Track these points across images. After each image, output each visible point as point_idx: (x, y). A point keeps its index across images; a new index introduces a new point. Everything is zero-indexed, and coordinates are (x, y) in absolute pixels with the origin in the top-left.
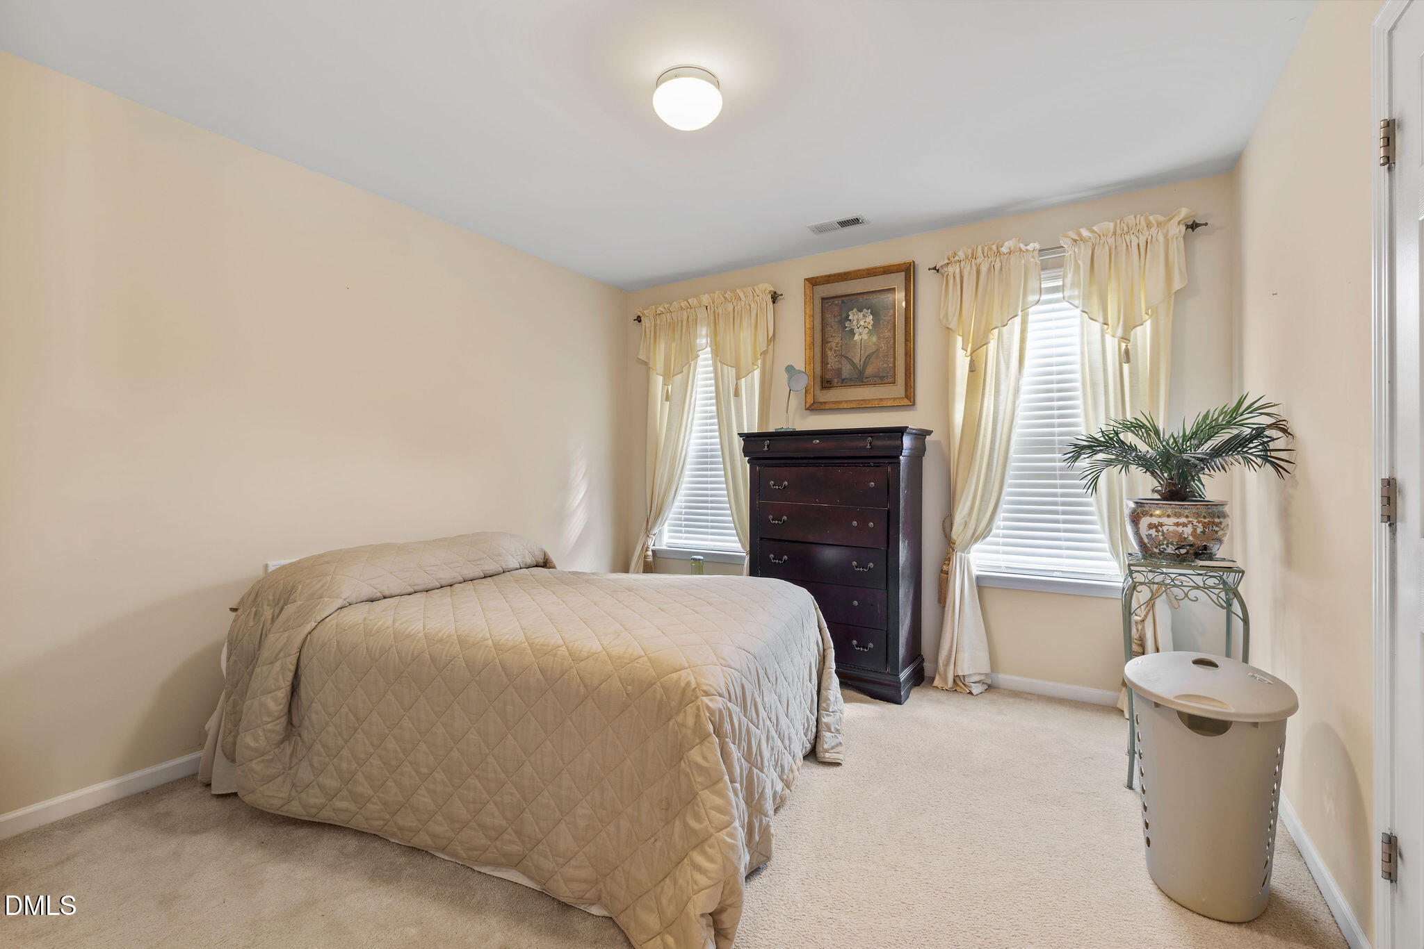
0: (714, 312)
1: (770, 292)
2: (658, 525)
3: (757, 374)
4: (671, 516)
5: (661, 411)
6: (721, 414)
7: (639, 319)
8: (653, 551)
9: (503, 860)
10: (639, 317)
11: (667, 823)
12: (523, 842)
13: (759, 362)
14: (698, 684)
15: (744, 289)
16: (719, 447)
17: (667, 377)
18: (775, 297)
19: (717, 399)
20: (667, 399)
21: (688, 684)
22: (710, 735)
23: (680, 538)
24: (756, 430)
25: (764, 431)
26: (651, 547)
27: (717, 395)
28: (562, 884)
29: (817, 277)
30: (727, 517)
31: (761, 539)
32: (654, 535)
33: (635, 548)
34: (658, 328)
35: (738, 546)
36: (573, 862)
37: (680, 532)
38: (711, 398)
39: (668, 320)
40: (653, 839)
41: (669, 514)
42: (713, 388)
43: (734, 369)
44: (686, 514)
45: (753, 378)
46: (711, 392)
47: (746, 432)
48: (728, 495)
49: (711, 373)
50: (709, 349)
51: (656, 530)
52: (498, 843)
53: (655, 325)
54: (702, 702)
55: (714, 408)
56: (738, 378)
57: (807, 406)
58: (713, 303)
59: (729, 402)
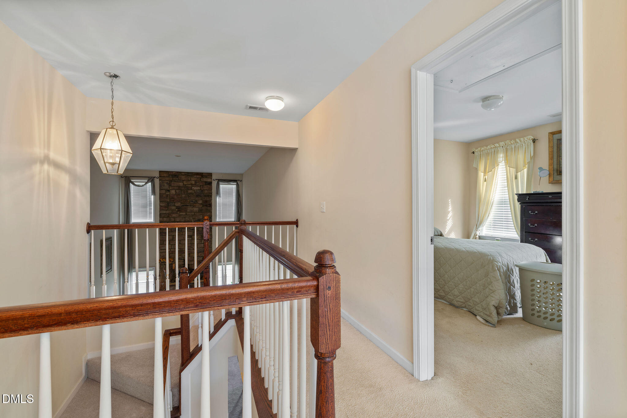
0: (506, 148)
1: (532, 139)
2: (481, 227)
3: (525, 170)
4: (486, 224)
5: (482, 186)
6: (509, 186)
7: (473, 153)
8: (479, 236)
9: (439, 297)
10: (474, 152)
11: (484, 290)
12: (445, 293)
13: (527, 165)
14: (493, 259)
15: (520, 139)
16: (508, 198)
17: (485, 172)
18: (534, 141)
19: (507, 180)
20: (485, 181)
21: (491, 259)
22: (496, 270)
23: (491, 232)
24: (525, 192)
25: (529, 192)
26: (478, 235)
27: (507, 179)
28: (456, 302)
29: (555, 132)
30: (512, 224)
31: (525, 232)
32: (479, 230)
33: (472, 233)
34: (481, 155)
35: (517, 236)
36: (458, 297)
37: (491, 230)
38: (505, 180)
39: (486, 152)
40: (480, 293)
41: (485, 223)
42: (506, 176)
43: (515, 169)
44: (493, 223)
45: (524, 172)
46: (504, 178)
47: (520, 193)
48: (512, 216)
49: (504, 170)
50: (503, 162)
51: (480, 229)
52: (438, 293)
53: (480, 154)
54: (494, 263)
55: (506, 184)
56: (517, 172)
57: (550, 182)
58: (506, 144)
59: (513, 181)
